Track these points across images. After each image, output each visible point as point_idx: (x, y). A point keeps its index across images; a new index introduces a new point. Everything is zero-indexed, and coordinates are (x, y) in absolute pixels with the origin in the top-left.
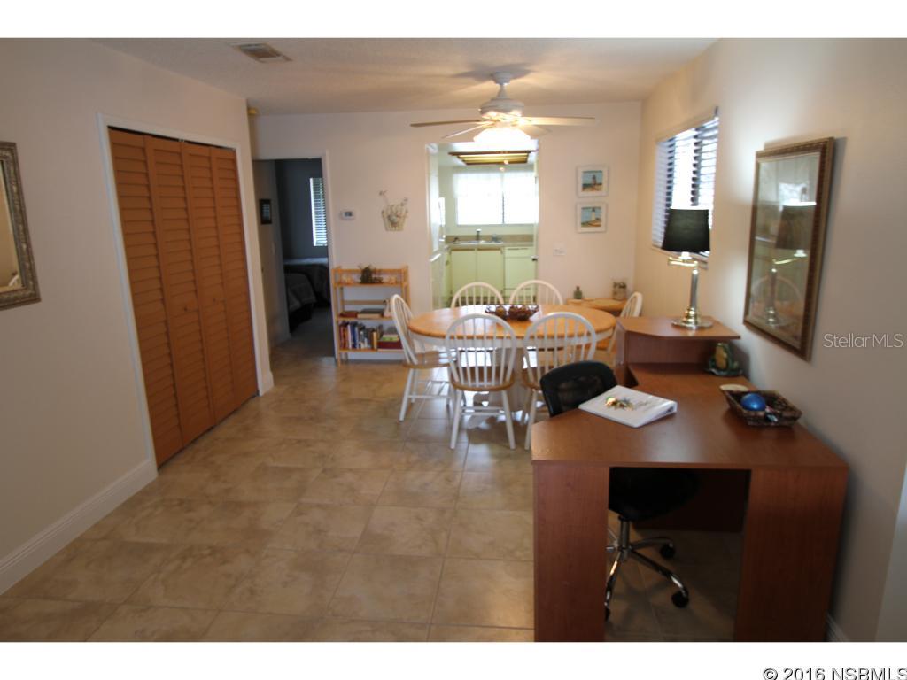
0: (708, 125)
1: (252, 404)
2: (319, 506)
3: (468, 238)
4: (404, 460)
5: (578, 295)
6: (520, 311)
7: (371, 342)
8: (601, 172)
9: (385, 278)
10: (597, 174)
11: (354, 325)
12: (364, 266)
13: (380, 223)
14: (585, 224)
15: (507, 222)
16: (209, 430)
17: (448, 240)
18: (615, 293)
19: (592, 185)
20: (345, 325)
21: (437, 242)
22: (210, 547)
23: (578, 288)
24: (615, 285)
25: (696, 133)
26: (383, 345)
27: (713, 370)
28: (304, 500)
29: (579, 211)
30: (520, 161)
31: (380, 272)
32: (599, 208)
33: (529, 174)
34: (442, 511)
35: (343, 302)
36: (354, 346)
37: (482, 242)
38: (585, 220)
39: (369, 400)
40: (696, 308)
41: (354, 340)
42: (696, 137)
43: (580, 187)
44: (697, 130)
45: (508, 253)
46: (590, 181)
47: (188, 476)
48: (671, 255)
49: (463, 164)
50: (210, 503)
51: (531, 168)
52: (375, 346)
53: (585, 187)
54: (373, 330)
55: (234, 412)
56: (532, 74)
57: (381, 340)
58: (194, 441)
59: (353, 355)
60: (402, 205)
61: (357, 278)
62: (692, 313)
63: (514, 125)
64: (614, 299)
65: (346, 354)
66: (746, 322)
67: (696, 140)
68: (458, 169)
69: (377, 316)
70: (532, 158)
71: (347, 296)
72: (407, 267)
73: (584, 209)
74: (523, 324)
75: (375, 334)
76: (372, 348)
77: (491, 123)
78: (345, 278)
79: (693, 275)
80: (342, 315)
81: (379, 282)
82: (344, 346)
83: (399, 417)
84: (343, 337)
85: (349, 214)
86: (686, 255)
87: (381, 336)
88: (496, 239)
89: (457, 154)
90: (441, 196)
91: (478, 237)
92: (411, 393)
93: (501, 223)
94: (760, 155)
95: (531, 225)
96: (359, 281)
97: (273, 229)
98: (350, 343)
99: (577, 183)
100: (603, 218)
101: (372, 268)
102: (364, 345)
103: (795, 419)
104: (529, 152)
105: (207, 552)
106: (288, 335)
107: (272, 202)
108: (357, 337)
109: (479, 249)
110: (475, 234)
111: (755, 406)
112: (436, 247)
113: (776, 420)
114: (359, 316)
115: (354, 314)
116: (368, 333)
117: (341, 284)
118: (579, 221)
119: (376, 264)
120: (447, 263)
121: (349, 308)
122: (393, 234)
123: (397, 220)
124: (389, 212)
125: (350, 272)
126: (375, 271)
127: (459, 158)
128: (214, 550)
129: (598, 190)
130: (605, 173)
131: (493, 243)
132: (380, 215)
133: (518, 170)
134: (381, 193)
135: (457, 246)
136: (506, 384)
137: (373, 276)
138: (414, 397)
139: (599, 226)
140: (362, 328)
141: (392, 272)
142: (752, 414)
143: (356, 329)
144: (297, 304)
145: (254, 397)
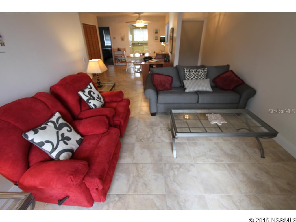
3: (136, 44)
7: (120, 62)
9: (122, 50)
11: (117, 59)
12: (118, 48)
13: (120, 40)
14: (156, 40)
15: (144, 40)
20: (115, 59)
21: (131, 43)
23: (154, 51)
26: (122, 62)
29: (155, 37)
30: (145, 27)
31: (121, 49)
32: (158, 37)
33: (147, 30)
37: (139, 45)
45: (144, 47)
59: (117, 64)
60: (124, 36)
61: (117, 50)
68: (134, 29)
69: (121, 57)
70: (147, 27)
71: (115, 54)
72: (125, 48)
75: (121, 60)
78: (115, 50)
79: (164, 46)
81: (121, 51)
82: (115, 62)
84: (115, 61)
85: (115, 38)
88: (142, 44)
90: (131, 34)
91: (138, 43)
95: (147, 41)
98: (116, 62)
102: (119, 62)
112: (130, 45)
115: (117, 57)
116: (119, 60)
117: (114, 52)
121: (116, 56)
122: (123, 42)
123: (123, 39)
125: (115, 49)
127: (134, 27)
129: (157, 33)
130: (158, 29)
132: (120, 38)
134: (120, 34)
135: (134, 45)
140: (118, 59)
141: (123, 49)
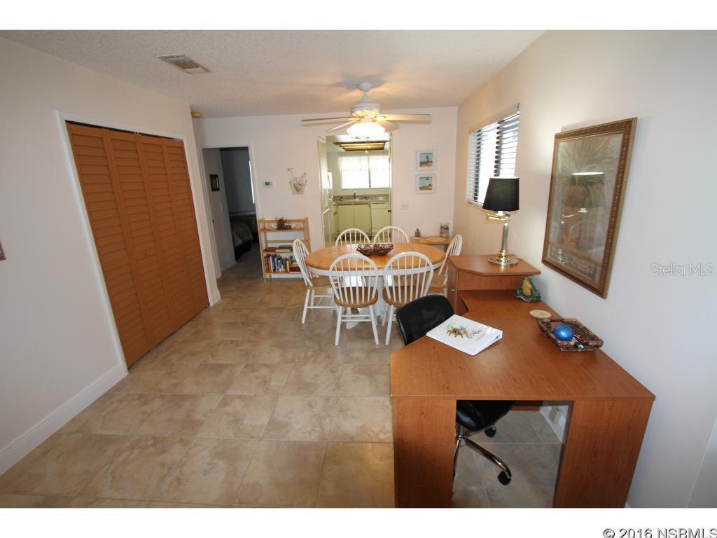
0: (507, 119)
1: (205, 313)
2: (239, 397)
3: (348, 197)
4: (302, 355)
5: (418, 234)
6: (381, 249)
7: (285, 267)
8: (432, 154)
9: (293, 225)
10: (429, 155)
11: (274, 257)
12: (279, 218)
13: (289, 190)
14: (421, 188)
15: (372, 187)
16: (171, 335)
17: (335, 198)
18: (441, 233)
19: (426, 162)
20: (269, 256)
21: (328, 201)
22: (154, 438)
23: (418, 230)
24: (442, 228)
25: (498, 125)
26: (292, 269)
27: (522, 298)
28: (230, 392)
29: (418, 180)
30: (378, 148)
31: (290, 221)
32: (431, 178)
33: (385, 156)
34: (328, 399)
35: (267, 242)
36: (274, 270)
37: (357, 200)
38: (422, 186)
39: (283, 308)
40: (506, 250)
41: (274, 266)
42: (498, 128)
43: (419, 164)
44: (499, 123)
45: (373, 206)
46: (425, 160)
47: (150, 373)
48: (489, 213)
49: (344, 151)
50: (162, 396)
51: (386, 153)
52: (288, 270)
53: (422, 164)
54: (287, 260)
55: (191, 320)
56: (386, 84)
57: (292, 266)
58: (159, 344)
59: (274, 276)
60: (303, 177)
61: (274, 226)
62: (503, 254)
63: (374, 121)
64: (441, 236)
65: (270, 276)
66: (544, 261)
67: (498, 130)
68: (341, 154)
69: (288, 250)
70: (387, 146)
71: (269, 238)
72: (307, 218)
73: (421, 178)
74: (383, 258)
75: (288, 262)
76: (286, 271)
77: (358, 119)
78: (267, 226)
79: (504, 227)
80: (266, 250)
81: (289, 228)
82: (268, 270)
83: (301, 321)
84: (268, 264)
85: (267, 184)
86: (500, 213)
87: (292, 263)
88: (365, 197)
89: (340, 144)
90: (329, 171)
91: (355, 197)
92: (309, 305)
93: (368, 187)
94: (558, 137)
95: (387, 189)
96: (276, 227)
97: (221, 194)
98: (272, 268)
99: (417, 161)
100: (433, 184)
101: (284, 219)
102: (282, 269)
103: (598, 346)
104: (385, 142)
105: (150, 442)
106: (234, 262)
107: (219, 176)
108: (276, 265)
109: (355, 204)
110: (353, 194)
111: (563, 334)
112: (327, 204)
113: (583, 347)
114: (277, 251)
115: (273, 249)
116: (284, 261)
117: (265, 230)
118: (418, 187)
119: (287, 216)
120: (335, 213)
121: (270, 245)
122: (298, 197)
123: (300, 187)
124: (295, 182)
125: (270, 222)
126: (286, 221)
127: (341, 146)
128: (156, 440)
129: (430, 166)
130: (434, 155)
131: (364, 200)
132: (289, 184)
133: (378, 154)
134: (289, 170)
135: (341, 203)
136: (372, 301)
137: (285, 224)
138: (312, 307)
139: (431, 189)
140: (280, 258)
141: (297, 221)
142: (565, 343)
143: (276, 260)
144: (240, 242)
145: (206, 307)
